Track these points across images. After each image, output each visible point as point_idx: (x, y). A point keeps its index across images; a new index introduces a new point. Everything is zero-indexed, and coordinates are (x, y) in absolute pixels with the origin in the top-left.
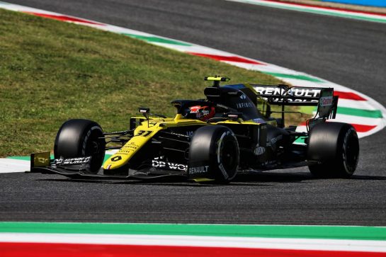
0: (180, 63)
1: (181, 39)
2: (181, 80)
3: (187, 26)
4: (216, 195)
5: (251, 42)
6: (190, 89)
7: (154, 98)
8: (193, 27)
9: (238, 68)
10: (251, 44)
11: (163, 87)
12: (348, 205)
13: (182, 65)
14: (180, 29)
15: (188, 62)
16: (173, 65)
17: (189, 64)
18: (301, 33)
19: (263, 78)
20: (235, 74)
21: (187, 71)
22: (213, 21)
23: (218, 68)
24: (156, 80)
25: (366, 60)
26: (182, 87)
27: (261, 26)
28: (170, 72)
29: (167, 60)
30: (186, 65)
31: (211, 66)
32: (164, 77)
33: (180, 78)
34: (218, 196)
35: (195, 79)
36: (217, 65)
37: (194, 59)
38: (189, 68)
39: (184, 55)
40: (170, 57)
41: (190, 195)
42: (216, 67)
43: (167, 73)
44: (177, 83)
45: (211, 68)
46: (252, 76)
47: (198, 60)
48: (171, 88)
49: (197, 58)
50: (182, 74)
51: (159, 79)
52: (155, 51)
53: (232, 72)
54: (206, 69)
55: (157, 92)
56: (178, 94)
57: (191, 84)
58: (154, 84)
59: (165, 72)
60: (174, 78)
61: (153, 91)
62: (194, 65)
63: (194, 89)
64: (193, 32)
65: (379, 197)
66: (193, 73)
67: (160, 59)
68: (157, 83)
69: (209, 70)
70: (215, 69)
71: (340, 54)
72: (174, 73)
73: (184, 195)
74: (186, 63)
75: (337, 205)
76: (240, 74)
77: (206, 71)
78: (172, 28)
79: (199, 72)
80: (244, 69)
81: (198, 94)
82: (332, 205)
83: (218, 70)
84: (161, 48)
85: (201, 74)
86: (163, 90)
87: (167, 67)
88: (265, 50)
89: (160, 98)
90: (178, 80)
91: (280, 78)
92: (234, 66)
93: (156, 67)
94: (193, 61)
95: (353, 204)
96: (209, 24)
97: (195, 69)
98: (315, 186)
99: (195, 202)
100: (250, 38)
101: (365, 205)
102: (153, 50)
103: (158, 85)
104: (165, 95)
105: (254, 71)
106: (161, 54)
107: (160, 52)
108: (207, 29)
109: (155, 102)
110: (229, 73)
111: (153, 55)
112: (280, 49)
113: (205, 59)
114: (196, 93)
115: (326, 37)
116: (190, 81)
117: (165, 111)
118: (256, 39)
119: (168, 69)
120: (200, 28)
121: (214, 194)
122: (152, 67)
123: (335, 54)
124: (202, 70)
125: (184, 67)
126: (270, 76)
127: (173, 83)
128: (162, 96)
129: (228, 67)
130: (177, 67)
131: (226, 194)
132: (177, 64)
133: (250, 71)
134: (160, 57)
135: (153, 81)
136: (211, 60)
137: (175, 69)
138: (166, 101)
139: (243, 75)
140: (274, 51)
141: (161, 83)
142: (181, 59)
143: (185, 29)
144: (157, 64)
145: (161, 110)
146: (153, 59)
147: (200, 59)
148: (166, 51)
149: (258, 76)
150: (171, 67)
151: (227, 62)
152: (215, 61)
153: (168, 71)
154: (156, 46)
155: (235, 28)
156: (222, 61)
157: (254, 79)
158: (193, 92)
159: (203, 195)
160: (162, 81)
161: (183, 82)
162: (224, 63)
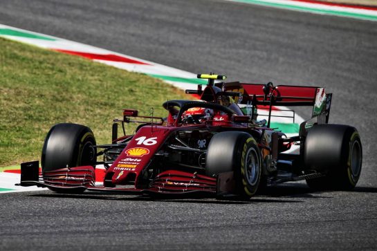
0: (41, 63)
1: (42, 32)
2: (43, 85)
3: (50, 15)
4: (85, 233)
5: (133, 35)
6: (54, 96)
7: (7, 108)
8: (58, 16)
9: (116, 69)
10: (133, 39)
11: (18, 94)
12: (254, 244)
13: (43, 66)
14: (41, 19)
15: (52, 61)
16: (32, 65)
17: (53, 64)
18: (197, 24)
19: (149, 82)
20: (113, 77)
21: (50, 73)
22: (84, 8)
23: (91, 69)
24: (10, 84)
25: (281, 59)
26: (43, 94)
27: (147, 16)
28: (28, 75)
29: (24, 59)
30: (49, 65)
31: (82, 67)
32: (20, 81)
33: (40, 82)
34: (88, 235)
35: (61, 83)
36: (90, 66)
37: (59, 57)
38: (52, 69)
39: (46, 52)
40: (28, 55)
41: (51, 233)
42: (89, 68)
43: (25, 76)
44: (38, 88)
45: (81, 69)
46: (134, 79)
47: (65, 59)
48: (29, 96)
49: (64, 56)
50: (44, 76)
51: (14, 83)
52: (8, 47)
53: (109, 74)
54: (74, 71)
55: (11, 100)
56: (37, 102)
57: (55, 90)
58: (7, 89)
59: (21, 75)
60: (33, 83)
61: (5, 99)
62: (58, 65)
63: (59, 97)
64: (57, 22)
65: (294, 234)
66: (59, 75)
67: (15, 57)
68: (10, 88)
69: (78, 72)
70: (87, 70)
71: (247, 52)
72: (33, 76)
73: (44, 233)
74: (48, 63)
75: (240, 244)
76: (119, 77)
77: (75, 73)
78: (31, 17)
79: (66, 74)
80: (126, 71)
81: (64, 102)
82: (234, 244)
83: (91, 72)
84: (16, 43)
85: (68, 76)
86: (19, 98)
87: (25, 68)
88: (151, 46)
89: (15, 108)
90: (38, 84)
91: (170, 82)
92: (111, 67)
93: (10, 68)
94: (58, 60)
95: (261, 244)
96: (78, 12)
97: (61, 71)
98: (212, 221)
99: (57, 242)
100: (132, 30)
101: (277, 245)
102: (5, 46)
103: (12, 92)
104: (22, 105)
105: (136, 73)
106: (16, 52)
107: (16, 48)
108: (77, 18)
109: (8, 113)
110: (104, 76)
111: (5, 53)
112: (170, 45)
113: (73, 58)
114: (61, 101)
115: (229, 29)
116: (54, 86)
117: (21, 125)
118: (139, 32)
119: (25, 70)
120: (68, 17)
121: (82, 232)
122: (5, 68)
123: (241, 51)
124: (69, 71)
125: (46, 68)
126: (158, 80)
127: (32, 89)
128: (17, 106)
129: (104, 68)
130: (37, 68)
131: (98, 232)
132: (37, 64)
133: (132, 73)
134: (15, 54)
135: (5, 87)
136: (81, 59)
137: (34, 71)
138: (22, 112)
139: (122, 79)
140: (163, 47)
141: (17, 88)
142: (43, 57)
143: (48, 19)
144: (10, 64)
145: (15, 123)
146: (6, 57)
147: (66, 57)
148: (23, 48)
149: (142, 80)
150: (29, 67)
151: (102, 61)
152: (86, 60)
153: (25, 73)
154: (9, 41)
155: (113, 18)
156: (96, 60)
157: (137, 84)
158: (57, 100)
159: (69, 233)
160: (18, 85)
161: (45, 87)
162: (99, 63)
